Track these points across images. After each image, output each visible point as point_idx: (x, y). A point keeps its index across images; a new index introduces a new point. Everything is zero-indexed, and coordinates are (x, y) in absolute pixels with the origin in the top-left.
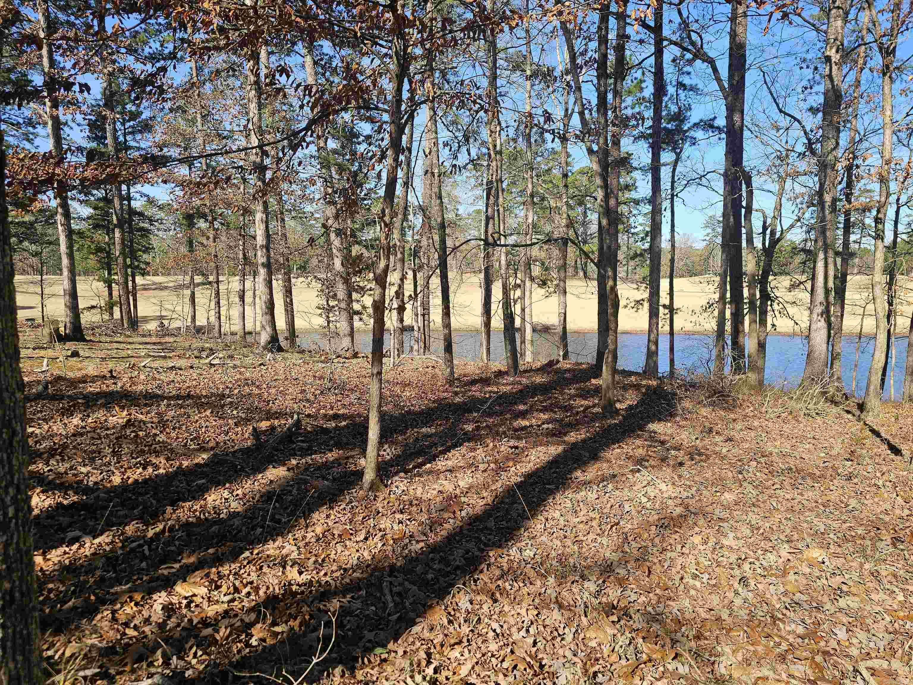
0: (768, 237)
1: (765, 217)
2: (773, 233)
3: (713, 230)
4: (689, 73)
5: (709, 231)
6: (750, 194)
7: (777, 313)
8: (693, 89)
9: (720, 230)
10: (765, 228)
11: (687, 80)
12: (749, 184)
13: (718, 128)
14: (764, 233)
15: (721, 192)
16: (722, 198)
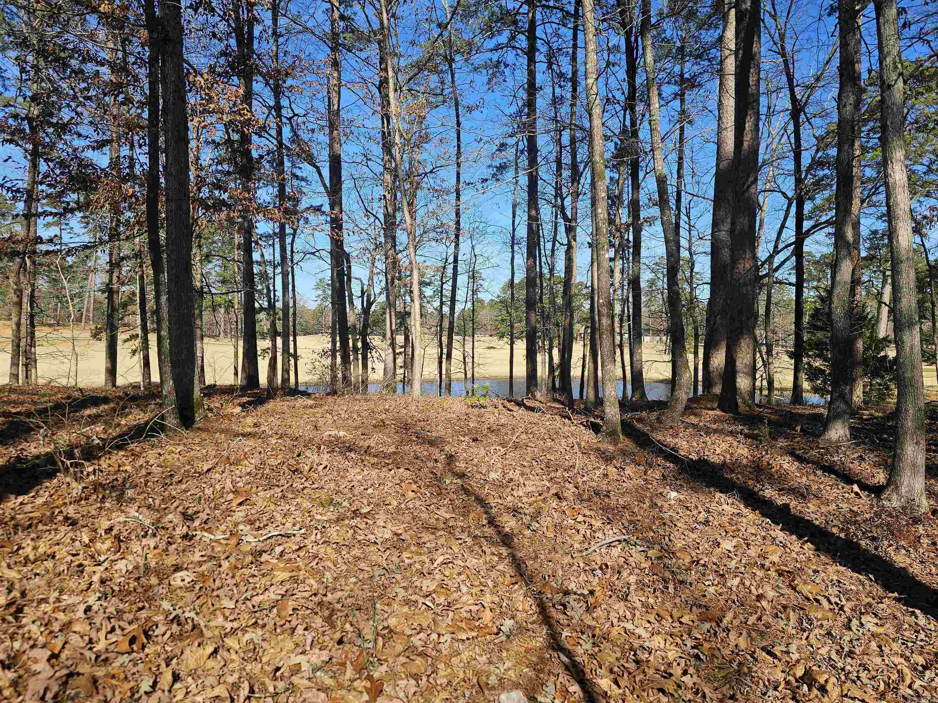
0: (365, 299)
1: (363, 285)
2: (369, 296)
3: (324, 291)
4: (300, 168)
5: (320, 292)
6: (349, 267)
7: (375, 359)
8: (303, 179)
9: (330, 292)
10: (363, 293)
11: (298, 173)
12: (348, 262)
13: (324, 212)
14: (362, 296)
15: (329, 262)
16: (330, 267)
